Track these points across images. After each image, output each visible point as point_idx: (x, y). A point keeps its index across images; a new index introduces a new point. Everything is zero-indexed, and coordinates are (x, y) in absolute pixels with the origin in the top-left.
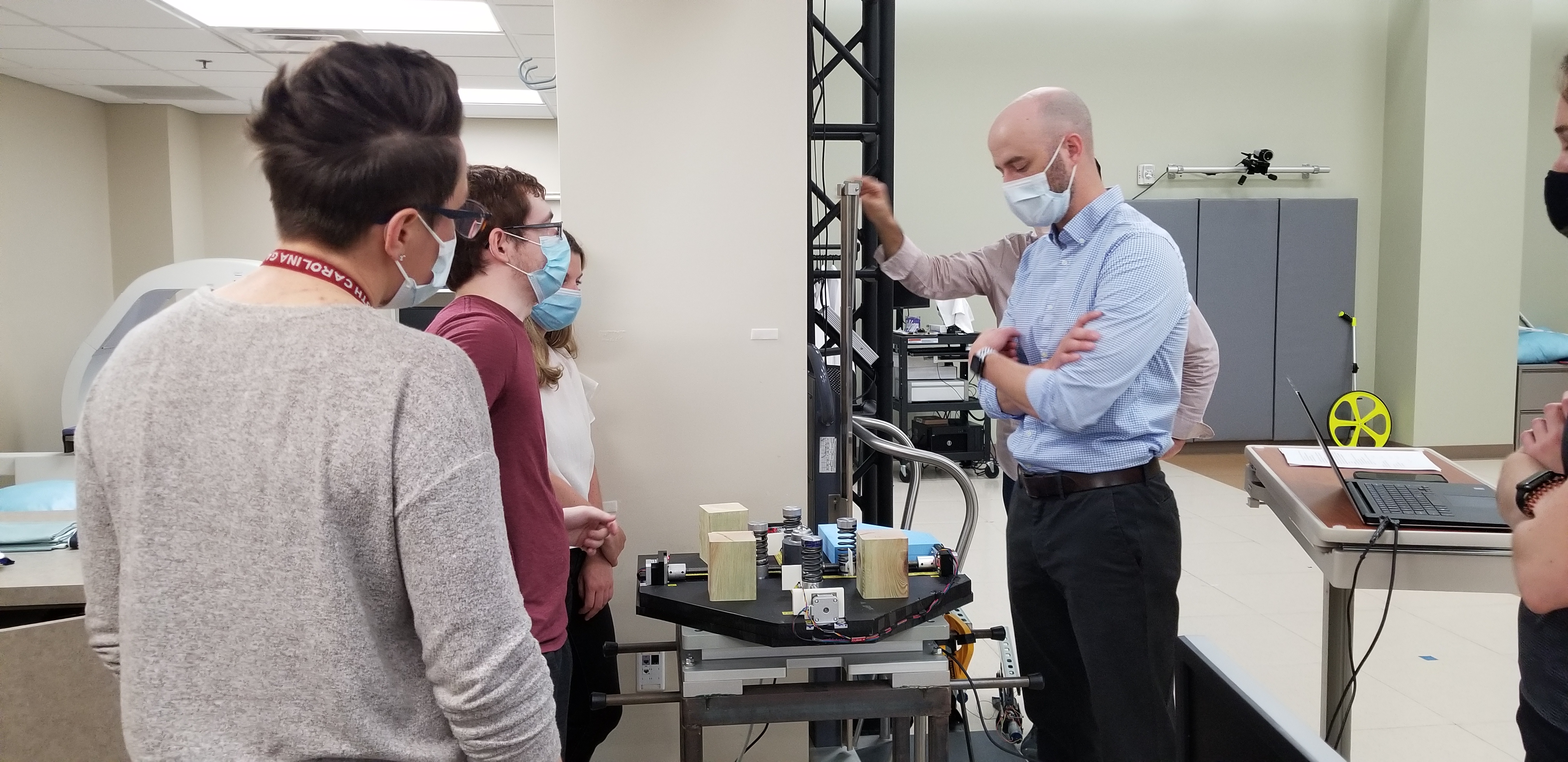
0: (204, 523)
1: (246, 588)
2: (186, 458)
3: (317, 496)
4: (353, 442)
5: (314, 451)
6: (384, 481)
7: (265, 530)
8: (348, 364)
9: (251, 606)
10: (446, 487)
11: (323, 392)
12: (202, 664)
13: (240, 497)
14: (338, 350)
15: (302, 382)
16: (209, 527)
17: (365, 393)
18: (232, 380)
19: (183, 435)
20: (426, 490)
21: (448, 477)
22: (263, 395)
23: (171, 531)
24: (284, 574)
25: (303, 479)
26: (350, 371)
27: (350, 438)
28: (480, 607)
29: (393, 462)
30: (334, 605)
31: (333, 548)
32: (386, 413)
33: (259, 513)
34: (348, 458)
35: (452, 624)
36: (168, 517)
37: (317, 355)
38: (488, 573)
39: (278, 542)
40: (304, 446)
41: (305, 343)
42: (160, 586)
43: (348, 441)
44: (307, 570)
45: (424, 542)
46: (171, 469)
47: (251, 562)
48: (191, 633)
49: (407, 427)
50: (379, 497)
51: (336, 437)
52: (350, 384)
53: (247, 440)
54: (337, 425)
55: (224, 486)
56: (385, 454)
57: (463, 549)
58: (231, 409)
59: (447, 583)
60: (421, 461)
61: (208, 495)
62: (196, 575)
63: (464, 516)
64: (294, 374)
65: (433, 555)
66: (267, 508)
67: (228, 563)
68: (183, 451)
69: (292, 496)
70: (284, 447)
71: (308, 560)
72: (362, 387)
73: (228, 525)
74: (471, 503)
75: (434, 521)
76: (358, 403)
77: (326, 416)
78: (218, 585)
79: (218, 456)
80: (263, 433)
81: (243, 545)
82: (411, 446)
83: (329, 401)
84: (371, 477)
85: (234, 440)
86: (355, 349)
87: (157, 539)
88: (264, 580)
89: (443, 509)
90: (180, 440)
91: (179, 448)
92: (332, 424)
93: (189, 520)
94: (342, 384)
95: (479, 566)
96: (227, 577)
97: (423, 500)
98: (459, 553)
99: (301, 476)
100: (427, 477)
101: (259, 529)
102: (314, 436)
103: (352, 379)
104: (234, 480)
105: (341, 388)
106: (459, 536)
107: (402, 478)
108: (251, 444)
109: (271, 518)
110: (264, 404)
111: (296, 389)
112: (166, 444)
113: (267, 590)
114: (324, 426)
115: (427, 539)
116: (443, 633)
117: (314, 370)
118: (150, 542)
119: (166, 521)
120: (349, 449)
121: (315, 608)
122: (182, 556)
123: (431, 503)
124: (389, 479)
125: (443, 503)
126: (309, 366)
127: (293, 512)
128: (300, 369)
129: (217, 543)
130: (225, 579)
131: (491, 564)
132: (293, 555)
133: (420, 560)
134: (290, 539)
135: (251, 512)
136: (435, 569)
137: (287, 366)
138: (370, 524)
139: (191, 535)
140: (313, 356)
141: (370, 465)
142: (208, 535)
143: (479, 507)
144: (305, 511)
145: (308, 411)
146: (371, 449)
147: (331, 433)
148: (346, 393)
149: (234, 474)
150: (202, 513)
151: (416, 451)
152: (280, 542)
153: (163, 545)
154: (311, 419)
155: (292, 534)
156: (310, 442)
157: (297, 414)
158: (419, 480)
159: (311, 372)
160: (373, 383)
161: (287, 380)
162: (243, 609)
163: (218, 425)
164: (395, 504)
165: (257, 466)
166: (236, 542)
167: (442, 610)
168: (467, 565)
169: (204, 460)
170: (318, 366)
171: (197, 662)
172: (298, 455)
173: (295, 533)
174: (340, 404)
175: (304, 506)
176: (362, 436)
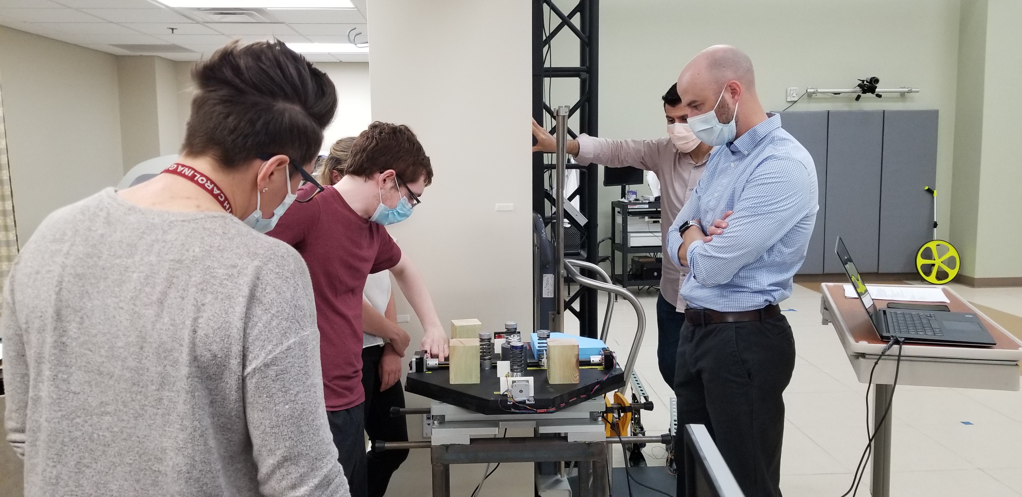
0: (95, 368)
1: (125, 418)
2: (85, 317)
3: (184, 357)
4: (215, 319)
5: (184, 323)
6: (236, 349)
7: (142, 377)
8: (214, 259)
9: (129, 431)
10: (284, 356)
11: (193, 279)
12: (87, 471)
13: (124, 351)
14: (207, 248)
15: (178, 270)
16: (98, 370)
17: (225, 282)
18: (124, 263)
19: (84, 300)
20: (269, 358)
21: (285, 348)
22: (147, 277)
23: (71, 370)
24: (155, 411)
25: (174, 343)
26: (216, 265)
27: (213, 316)
28: (304, 443)
29: (244, 335)
30: (191, 438)
31: (194, 396)
32: (241, 299)
33: (138, 364)
34: (211, 331)
35: (282, 456)
36: (69, 360)
37: (191, 250)
38: (311, 418)
39: (152, 387)
40: (176, 318)
41: (182, 240)
42: (60, 410)
43: (212, 318)
44: (173, 410)
45: (265, 396)
46: (74, 324)
47: (130, 399)
48: (80, 447)
49: (258, 311)
50: (231, 361)
51: (202, 314)
52: (215, 274)
53: (133, 309)
54: (203, 305)
55: (112, 342)
56: (238, 330)
57: (294, 401)
58: (122, 284)
59: (281, 426)
60: (266, 336)
61: (99, 347)
62: (87, 404)
63: (296, 377)
64: (172, 263)
65: (272, 406)
66: (143, 361)
67: (111, 398)
68: (83, 312)
69: (165, 354)
70: (161, 318)
71: (173, 403)
72: (224, 277)
73: (113, 370)
74: (301, 367)
75: (273, 381)
76: (220, 289)
77: (196, 298)
78: (103, 413)
79: (109, 319)
80: (145, 306)
81: (124, 386)
82: (259, 324)
83: (198, 287)
84: (226, 345)
85: (122, 309)
86: (220, 248)
87: (60, 375)
88: (139, 414)
89: (280, 372)
90: (81, 304)
91: (81, 310)
92: (199, 304)
93: (84, 364)
94: (208, 274)
95: (304, 414)
96: (110, 409)
97: (267, 365)
98: (291, 404)
99: (173, 341)
100: (270, 347)
101: (137, 376)
102: (185, 312)
103: (217, 270)
104: (120, 338)
105: (208, 277)
106: (292, 392)
107: (251, 348)
108: (135, 313)
109: (148, 369)
110: (148, 284)
111: (173, 275)
112: (71, 305)
113: (141, 421)
114: (194, 305)
115: (268, 394)
116: (276, 463)
117: (187, 261)
118: (55, 377)
119: (68, 363)
120: (212, 324)
121: (176, 439)
122: (78, 390)
123: (272, 368)
124: (240, 348)
125: (280, 368)
126: (184, 258)
127: (165, 366)
128: (177, 259)
129: (104, 382)
130: (109, 410)
131: (313, 412)
132: (164, 398)
133: (262, 409)
134: (162, 385)
135: (132, 363)
136: (273, 416)
137: (167, 257)
138: (223, 380)
139: (85, 375)
140: (188, 251)
141: (226, 337)
142: (98, 377)
143: (307, 370)
144: (174, 367)
145: (181, 292)
146: (228, 325)
147: (199, 310)
148: (212, 281)
149: (120, 333)
150: (94, 360)
151: (263, 328)
152: (154, 387)
153: (64, 380)
154: (183, 298)
155: (164, 382)
156: (181, 315)
157: (172, 294)
158: (263, 350)
159: (185, 262)
160: (232, 274)
161: (167, 268)
162: (122, 432)
163: (111, 296)
164: (244, 367)
165: (139, 330)
166: (119, 384)
167: (276, 446)
168: (296, 414)
169: (99, 321)
170: (191, 258)
171: (84, 469)
172: (172, 325)
173: (165, 382)
174: (207, 289)
175: (174, 363)
176: (222, 314)
